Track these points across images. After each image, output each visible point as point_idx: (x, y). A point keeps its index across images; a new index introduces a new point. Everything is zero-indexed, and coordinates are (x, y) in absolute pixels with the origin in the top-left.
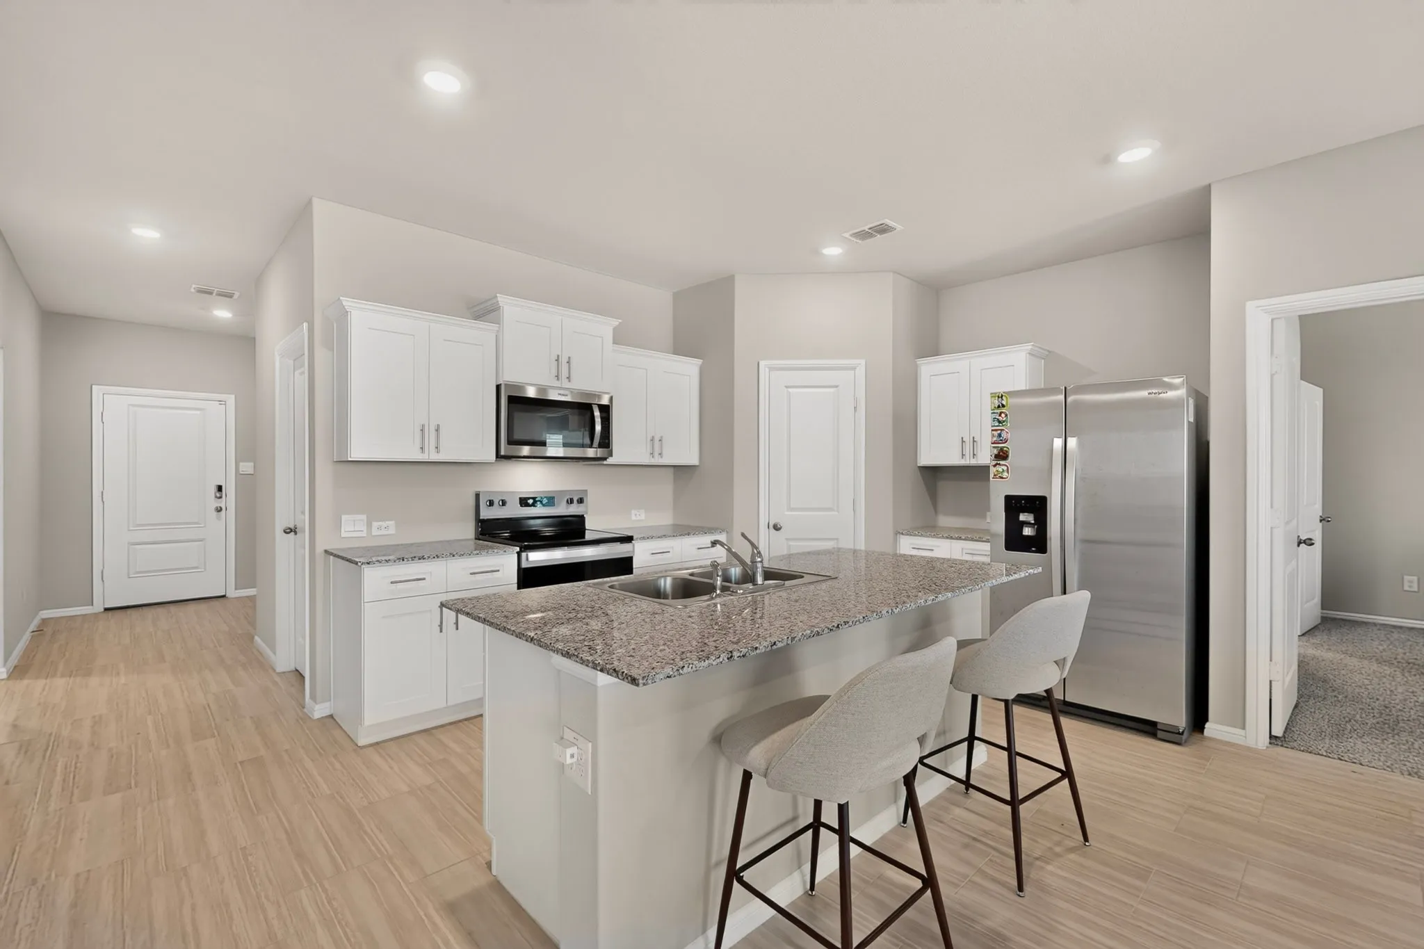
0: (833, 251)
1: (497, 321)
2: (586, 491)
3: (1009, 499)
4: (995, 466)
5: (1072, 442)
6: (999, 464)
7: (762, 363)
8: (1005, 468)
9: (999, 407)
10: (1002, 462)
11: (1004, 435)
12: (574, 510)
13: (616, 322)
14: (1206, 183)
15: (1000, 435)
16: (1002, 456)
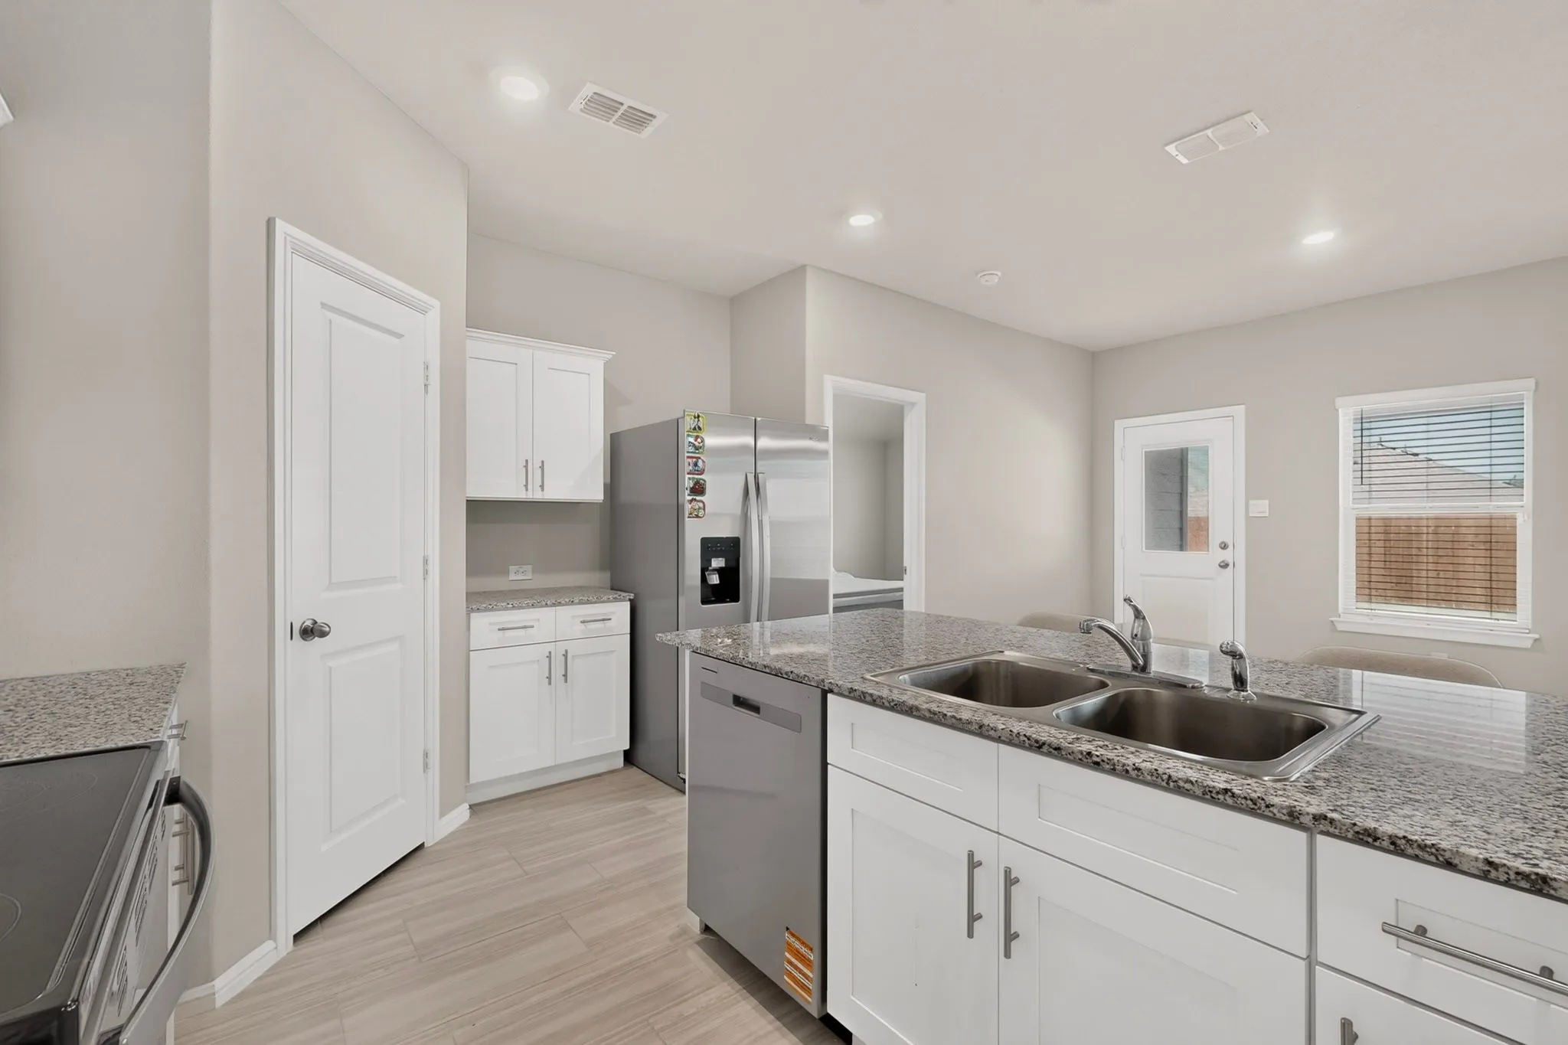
3: (705, 542)
4: (691, 501)
6: (695, 500)
8: (701, 505)
9: (695, 429)
10: (698, 498)
11: (700, 463)
15: (696, 465)
16: (698, 489)
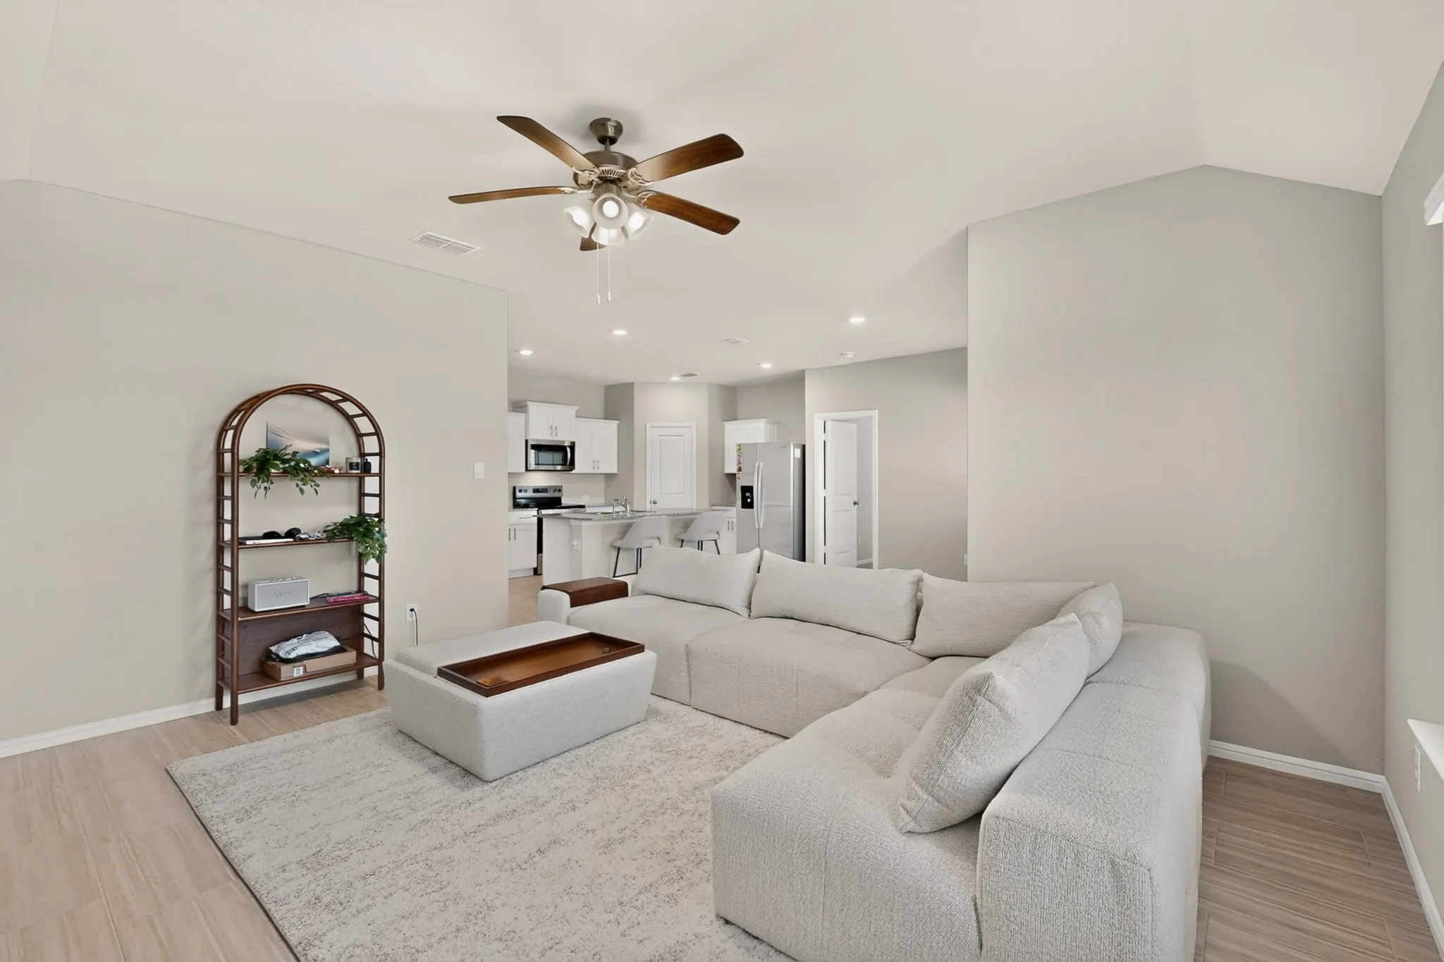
0: (675, 379)
1: (526, 412)
2: (562, 486)
3: (743, 487)
4: (738, 473)
5: (762, 464)
6: (740, 473)
7: (647, 425)
12: (556, 495)
13: (577, 408)
14: (803, 368)
16: (740, 470)
